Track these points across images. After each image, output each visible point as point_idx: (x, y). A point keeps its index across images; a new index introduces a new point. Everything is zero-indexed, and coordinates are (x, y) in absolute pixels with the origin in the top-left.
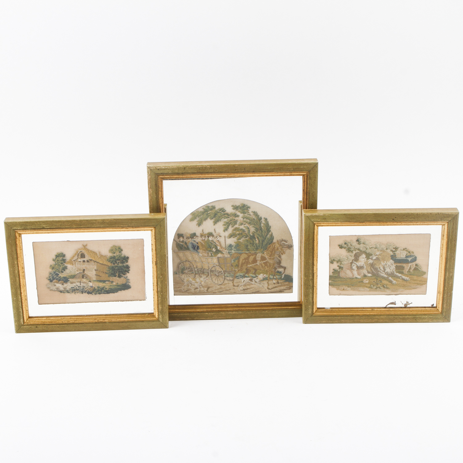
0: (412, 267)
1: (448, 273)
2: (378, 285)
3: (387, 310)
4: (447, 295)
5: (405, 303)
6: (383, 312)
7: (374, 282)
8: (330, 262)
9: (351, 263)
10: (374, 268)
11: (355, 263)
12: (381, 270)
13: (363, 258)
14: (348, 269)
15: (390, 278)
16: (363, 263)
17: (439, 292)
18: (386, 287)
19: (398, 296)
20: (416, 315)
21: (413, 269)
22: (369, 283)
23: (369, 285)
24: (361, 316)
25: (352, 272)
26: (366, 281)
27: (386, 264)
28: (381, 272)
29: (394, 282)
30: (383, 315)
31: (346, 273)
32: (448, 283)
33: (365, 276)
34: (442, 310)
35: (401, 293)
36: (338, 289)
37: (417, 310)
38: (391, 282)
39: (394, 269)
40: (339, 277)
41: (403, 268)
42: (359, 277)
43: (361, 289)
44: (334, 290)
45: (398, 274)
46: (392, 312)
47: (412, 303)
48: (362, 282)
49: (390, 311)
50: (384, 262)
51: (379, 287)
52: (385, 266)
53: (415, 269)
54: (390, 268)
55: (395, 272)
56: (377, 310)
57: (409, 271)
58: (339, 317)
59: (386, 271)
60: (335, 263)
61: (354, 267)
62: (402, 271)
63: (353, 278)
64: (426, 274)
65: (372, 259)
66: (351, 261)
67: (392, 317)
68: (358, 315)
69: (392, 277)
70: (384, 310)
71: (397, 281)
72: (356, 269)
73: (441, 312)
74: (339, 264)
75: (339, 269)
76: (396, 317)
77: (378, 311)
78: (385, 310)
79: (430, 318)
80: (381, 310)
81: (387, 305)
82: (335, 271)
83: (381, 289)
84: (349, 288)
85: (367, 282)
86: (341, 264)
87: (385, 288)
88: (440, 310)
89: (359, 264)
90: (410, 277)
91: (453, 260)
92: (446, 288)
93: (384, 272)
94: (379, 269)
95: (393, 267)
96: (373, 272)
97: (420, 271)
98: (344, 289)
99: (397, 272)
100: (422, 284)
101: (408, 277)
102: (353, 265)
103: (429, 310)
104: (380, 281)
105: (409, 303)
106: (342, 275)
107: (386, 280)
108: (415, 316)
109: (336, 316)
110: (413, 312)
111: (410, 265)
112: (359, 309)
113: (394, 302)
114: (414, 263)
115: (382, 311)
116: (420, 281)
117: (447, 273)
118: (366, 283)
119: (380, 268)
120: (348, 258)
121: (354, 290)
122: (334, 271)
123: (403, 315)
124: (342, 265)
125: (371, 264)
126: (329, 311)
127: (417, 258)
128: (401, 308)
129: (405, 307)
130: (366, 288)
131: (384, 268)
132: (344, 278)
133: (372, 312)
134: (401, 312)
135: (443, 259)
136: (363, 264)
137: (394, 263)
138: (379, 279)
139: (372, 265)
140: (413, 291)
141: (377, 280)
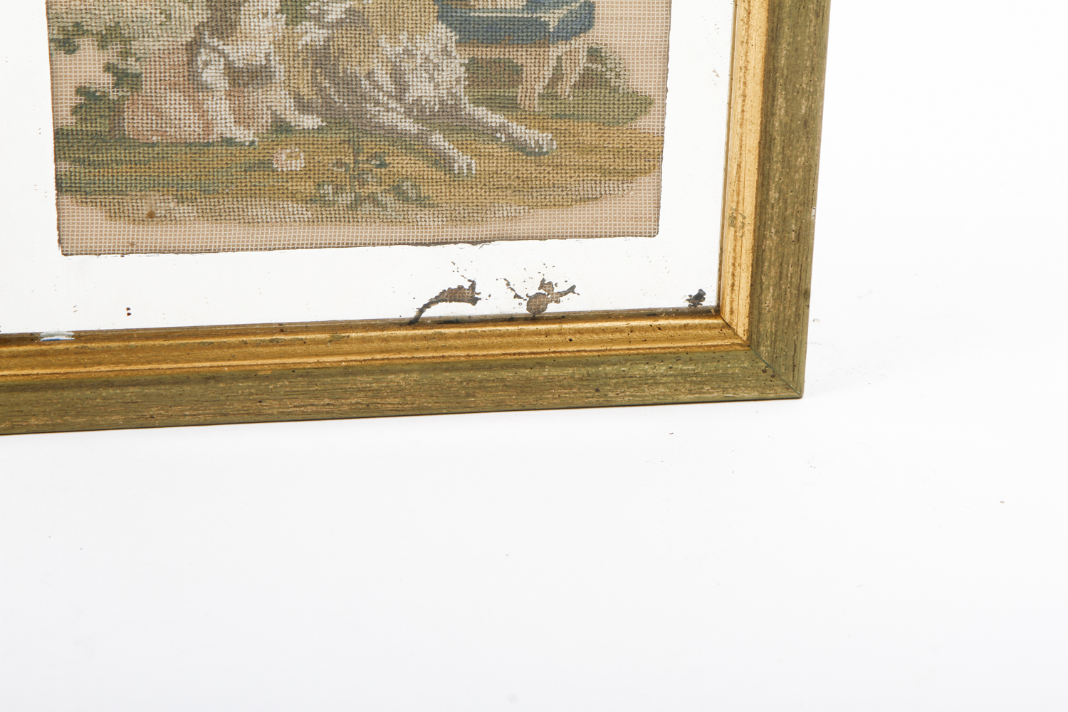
0: (566, 65)
1: (787, 100)
2: (363, 184)
3: (425, 338)
4: (782, 231)
5: (534, 290)
6: (399, 351)
7: (339, 163)
8: (51, 40)
9: (193, 47)
10: (333, 76)
11: (214, 49)
12: (380, 88)
13: (265, 15)
14: (174, 86)
15: (438, 139)
16: (266, 46)
17: (730, 220)
18: (412, 194)
19: (486, 247)
20: (597, 364)
21: (574, 78)
22: (307, 173)
23: (309, 187)
24: (267, 378)
25: (198, 107)
26: (289, 160)
27: (406, 51)
28: (377, 103)
29: (462, 161)
30: (405, 368)
31: (159, 113)
32: (787, 163)
33: (281, 128)
34: (750, 323)
35: (509, 228)
36: (114, 215)
37: (604, 330)
38: (441, 161)
39: (458, 81)
40: (117, 138)
41: (514, 73)
42: (242, 134)
43: (261, 210)
44: (90, 219)
45: (482, 112)
46: (456, 348)
47: (572, 289)
48: (265, 165)
49: (442, 343)
50: (394, 38)
51: (373, 199)
52: (407, 66)
53: (589, 80)
54: (431, 78)
55: (465, 100)
56: (363, 340)
57: (550, 95)
58: (132, 389)
59: (410, 97)
60: (87, 47)
61: (213, 75)
62: (508, 93)
63: (208, 144)
64: (654, 110)
65: (318, 19)
66: (189, 36)
67: (457, 377)
68: (249, 375)
69: (447, 130)
70: (405, 338)
71: (478, 156)
72: (223, 84)
73: (750, 338)
74: (111, 55)
75: (116, 85)
76: (479, 375)
77: (367, 346)
78: (414, 338)
79: (685, 375)
80: (385, 340)
81: (427, 306)
82: (89, 98)
83: (385, 207)
84: (184, 209)
85: (298, 165)
86: (125, 54)
87: (407, 200)
88: (741, 324)
89: (241, 51)
90: (557, 133)
91: (817, 15)
92: (773, 195)
93: (399, 99)
94: (365, 83)
95: (454, 70)
96: (328, 102)
97: (615, 90)
98: (151, 215)
99: (476, 102)
100: (632, 174)
101: (543, 129)
102: (203, 57)
103: (674, 328)
104: (375, 156)
105: (556, 290)
106: (136, 122)
107: (409, 148)
108: (592, 370)
109: (108, 383)
110: (582, 343)
111: (555, 51)
112: (255, 334)
113: (467, 285)
114: (580, 44)
115: (393, 345)
116: (617, 152)
117: (781, 101)
118: (291, 175)
119: (369, 75)
120: (169, 17)
121: (218, 218)
122: (81, 100)
123: (525, 367)
124: (131, 60)
125: (314, 52)
126: (67, 351)
127: (599, 12)
128: (511, 320)
129: (535, 316)
130: (290, 206)
131: (397, 76)
132: (153, 145)
133: (332, 354)
134: (509, 346)
135: (754, 11)
136: (267, 55)
137: (459, 43)
138: (369, 146)
139: (322, 59)
140: (580, 215)
141: (356, 154)
